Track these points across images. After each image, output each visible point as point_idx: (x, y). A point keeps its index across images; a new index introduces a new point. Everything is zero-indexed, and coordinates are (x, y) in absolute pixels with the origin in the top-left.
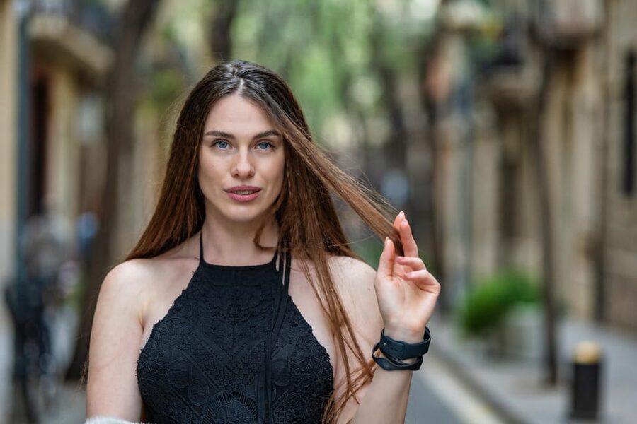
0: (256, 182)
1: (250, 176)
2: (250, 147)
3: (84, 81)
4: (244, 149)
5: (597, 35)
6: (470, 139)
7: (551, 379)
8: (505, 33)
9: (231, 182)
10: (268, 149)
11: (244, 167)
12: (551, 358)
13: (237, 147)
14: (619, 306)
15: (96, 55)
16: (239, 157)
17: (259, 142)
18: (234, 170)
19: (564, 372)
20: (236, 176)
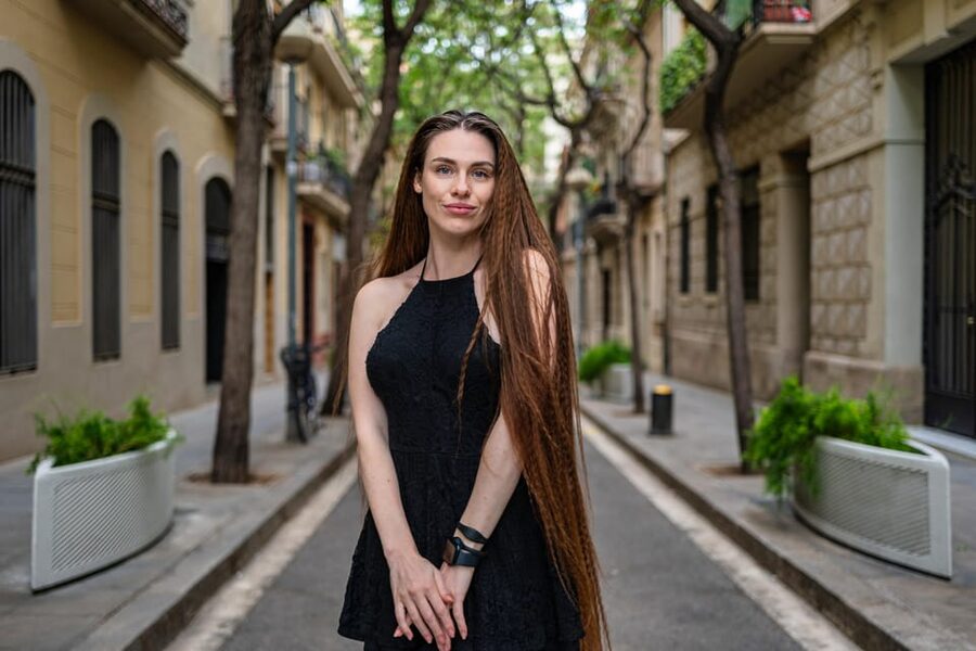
0: (472, 201)
1: (467, 195)
2: (468, 173)
3: (335, 224)
4: (463, 173)
5: (663, 189)
6: (584, 257)
7: (639, 410)
8: (604, 188)
9: (449, 200)
10: (483, 177)
11: (462, 188)
12: (638, 397)
13: (457, 171)
14: (679, 363)
15: (342, 207)
16: (459, 179)
17: (476, 170)
18: (454, 190)
19: (648, 405)
20: (455, 194)
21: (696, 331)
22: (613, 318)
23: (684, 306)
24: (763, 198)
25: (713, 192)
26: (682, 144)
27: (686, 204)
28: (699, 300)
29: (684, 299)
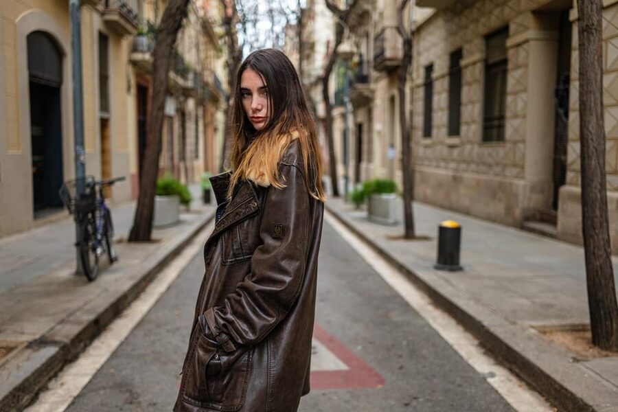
6: (345, 115)
8: (360, 64)
12: (407, 223)
21: (438, 167)
22: (365, 156)
23: (426, 147)
24: (511, 53)
25: (456, 56)
26: (428, 22)
27: (429, 68)
28: (442, 143)
29: (428, 141)
